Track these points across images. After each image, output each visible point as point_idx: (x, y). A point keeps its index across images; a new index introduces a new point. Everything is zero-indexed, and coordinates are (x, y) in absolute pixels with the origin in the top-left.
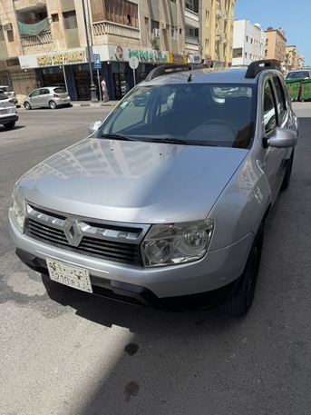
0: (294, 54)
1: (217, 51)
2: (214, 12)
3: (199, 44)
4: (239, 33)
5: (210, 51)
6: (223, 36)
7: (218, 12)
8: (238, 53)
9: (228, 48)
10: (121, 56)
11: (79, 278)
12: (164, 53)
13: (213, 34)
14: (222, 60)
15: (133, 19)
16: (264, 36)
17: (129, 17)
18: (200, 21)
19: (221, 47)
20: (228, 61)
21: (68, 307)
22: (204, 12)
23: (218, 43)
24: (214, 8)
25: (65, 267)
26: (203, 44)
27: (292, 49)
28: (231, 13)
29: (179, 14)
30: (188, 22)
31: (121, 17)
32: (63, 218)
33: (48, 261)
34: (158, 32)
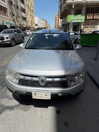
0: (49, 26)
1: (31, 24)
2: (29, 14)
3: (26, 22)
4: (36, 20)
5: (29, 24)
6: (32, 20)
7: (30, 14)
8: (37, 25)
9: (34, 23)
10: (4, 23)
11: (46, 95)
12: (17, 24)
13: (30, 20)
14: (33, 27)
15: (6, 13)
16: (42, 21)
17: (5, 12)
18: (26, 16)
19: (32, 23)
20: (34, 27)
21: (30, 106)
22: (27, 13)
23: (31, 22)
24: (29, 13)
25: (41, 93)
26: (28, 22)
27: (49, 25)
28: (34, 15)
29: (20, 13)
30: (23, 15)
31: (2, 12)
32: (37, 77)
33: (33, 93)
34: (14, 17)
